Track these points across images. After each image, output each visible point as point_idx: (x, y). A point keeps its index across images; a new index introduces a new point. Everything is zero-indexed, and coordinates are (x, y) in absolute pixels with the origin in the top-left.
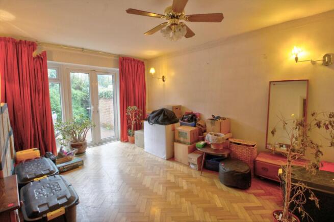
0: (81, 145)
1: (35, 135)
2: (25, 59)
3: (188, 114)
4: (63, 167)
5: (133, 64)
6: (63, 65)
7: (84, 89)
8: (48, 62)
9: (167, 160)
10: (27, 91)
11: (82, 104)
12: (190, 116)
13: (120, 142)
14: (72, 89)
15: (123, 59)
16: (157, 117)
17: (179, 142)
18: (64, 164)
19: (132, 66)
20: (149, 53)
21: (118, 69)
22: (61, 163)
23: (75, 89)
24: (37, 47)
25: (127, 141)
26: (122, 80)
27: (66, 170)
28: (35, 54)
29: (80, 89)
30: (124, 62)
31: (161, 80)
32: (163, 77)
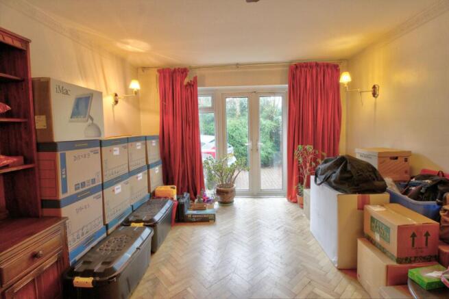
0: (227, 193)
1: (184, 171)
2: (178, 88)
3: (426, 175)
4: (192, 215)
5: (314, 71)
6: (217, 90)
7: (275, 118)
8: (199, 88)
9: (340, 269)
10: (179, 123)
11: (271, 137)
12: (428, 181)
13: (285, 200)
14: (261, 119)
15: (297, 67)
16: (329, 173)
17: (370, 241)
18: (195, 212)
19: (312, 76)
20: (338, 44)
21: (287, 86)
22: (194, 210)
23: (266, 118)
24: (188, 73)
25: (296, 202)
26: (292, 103)
27: (195, 220)
28: (186, 81)
29: (271, 118)
30: (298, 72)
31: (370, 94)
32: (374, 87)
